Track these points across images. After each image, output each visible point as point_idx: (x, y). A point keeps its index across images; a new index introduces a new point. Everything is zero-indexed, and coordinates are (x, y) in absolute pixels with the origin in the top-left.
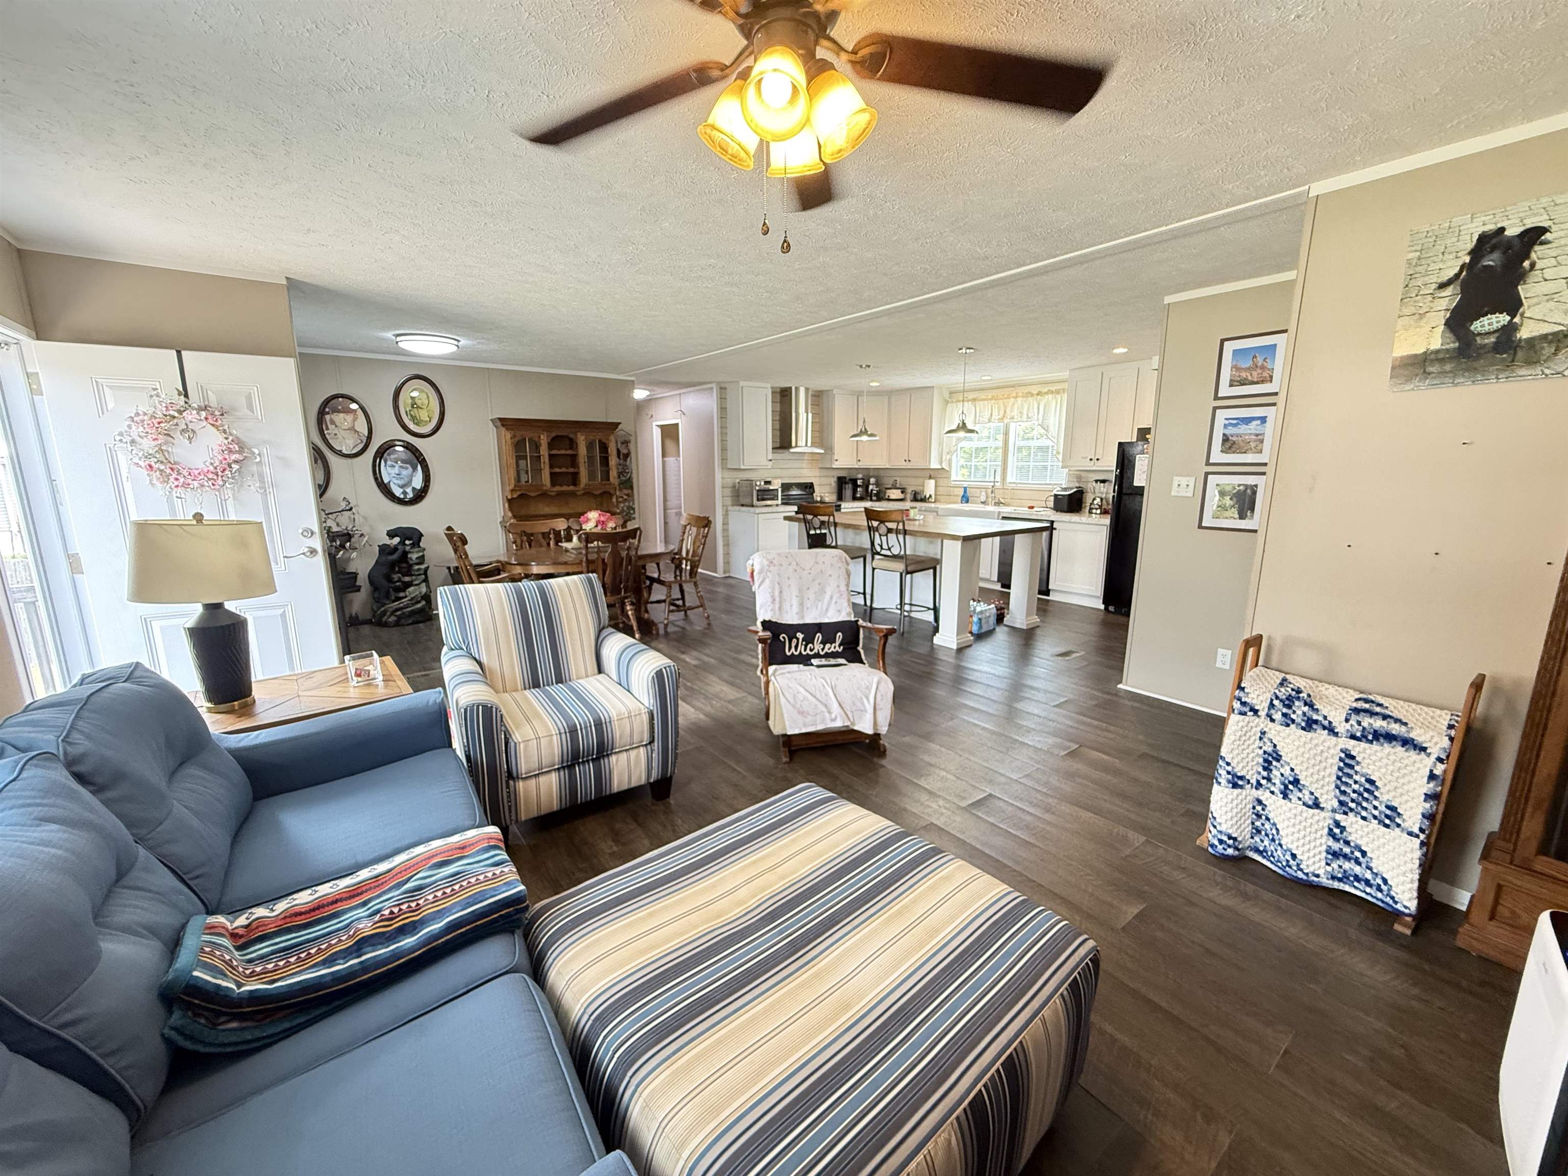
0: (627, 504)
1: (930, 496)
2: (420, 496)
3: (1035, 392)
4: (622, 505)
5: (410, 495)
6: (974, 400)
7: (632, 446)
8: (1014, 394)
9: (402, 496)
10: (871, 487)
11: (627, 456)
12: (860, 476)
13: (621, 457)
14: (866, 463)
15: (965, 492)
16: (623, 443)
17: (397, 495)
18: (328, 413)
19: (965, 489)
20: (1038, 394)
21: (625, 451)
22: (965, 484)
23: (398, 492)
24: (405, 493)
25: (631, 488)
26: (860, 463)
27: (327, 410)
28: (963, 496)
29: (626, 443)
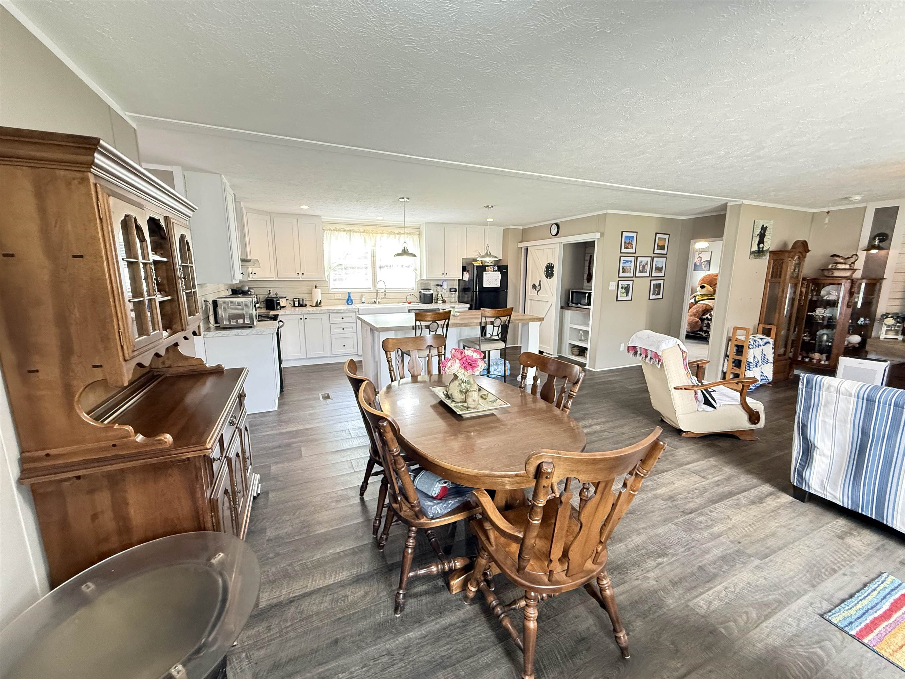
3: (397, 232)
6: (350, 231)
8: (381, 231)
15: (349, 296)
19: (349, 294)
20: (398, 234)
22: (349, 291)
28: (348, 300)
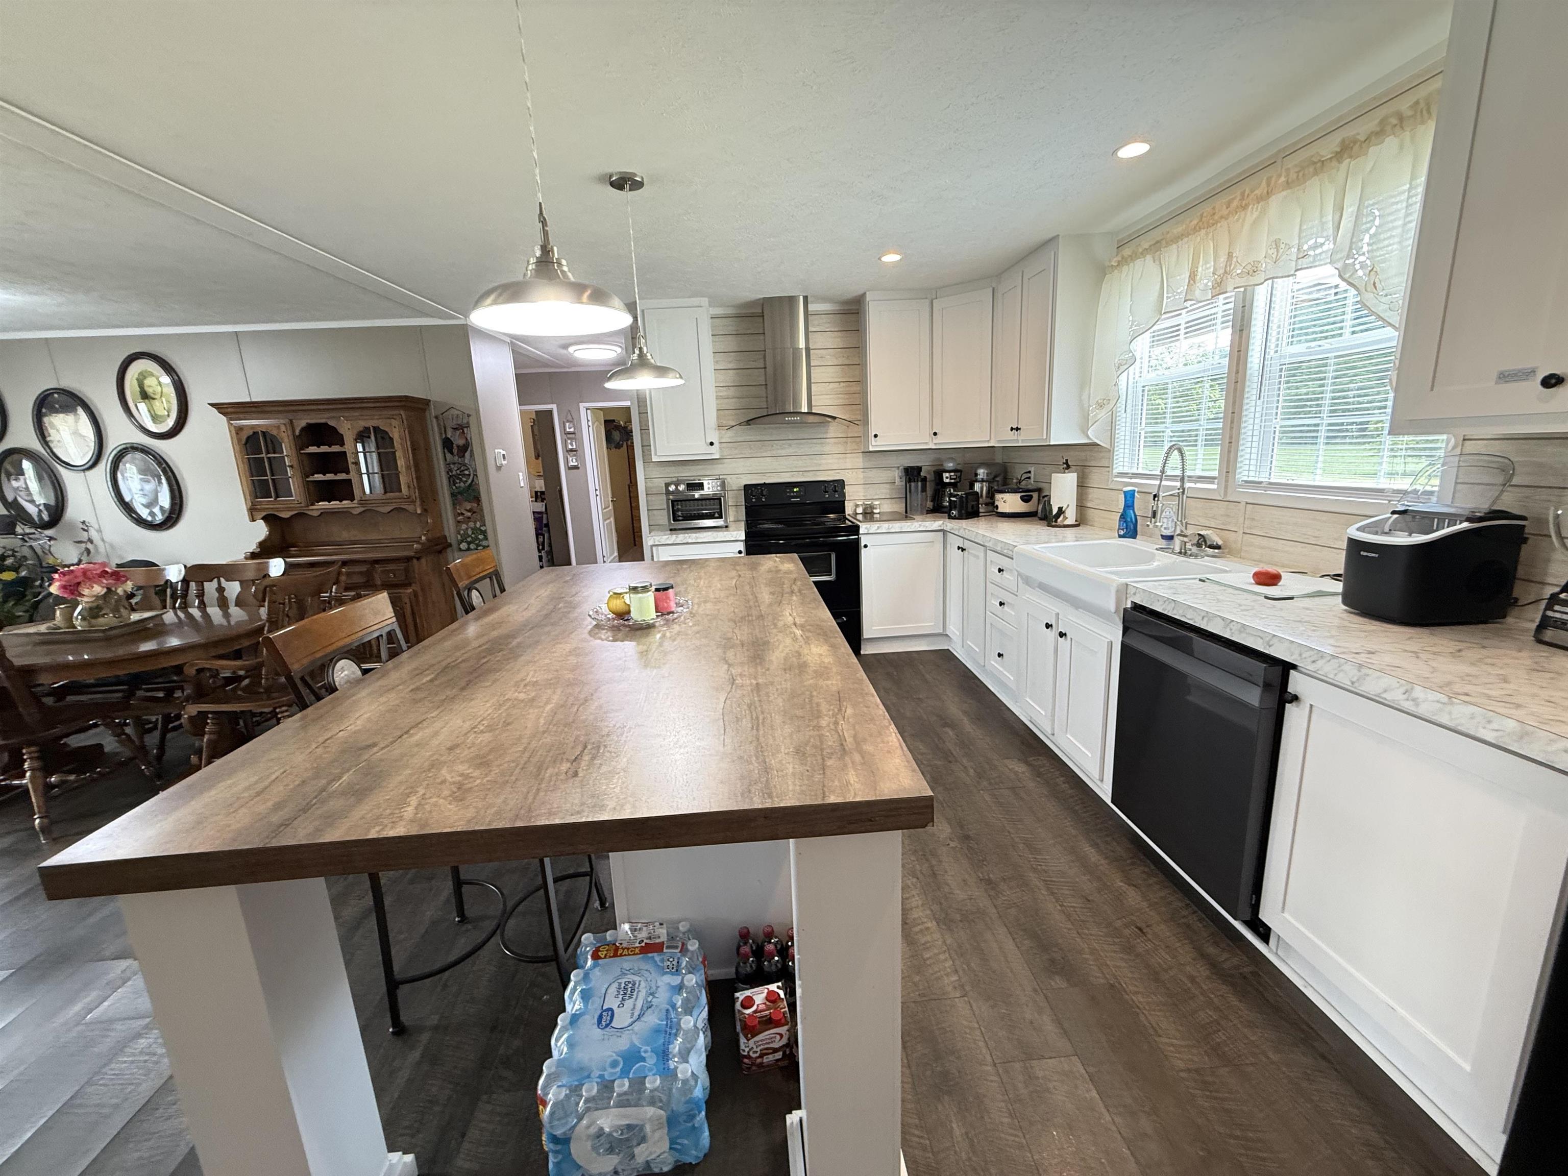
0: (471, 524)
1: (1061, 511)
2: (173, 517)
4: (464, 526)
5: (159, 518)
7: (472, 433)
9: (149, 519)
10: (977, 487)
11: (464, 449)
12: (950, 465)
13: (455, 451)
14: (951, 439)
16: (455, 429)
17: (144, 517)
18: (45, 415)
21: (461, 442)
23: (144, 513)
24: (152, 514)
25: (478, 499)
26: (938, 440)
27: (44, 410)
29: (461, 428)
